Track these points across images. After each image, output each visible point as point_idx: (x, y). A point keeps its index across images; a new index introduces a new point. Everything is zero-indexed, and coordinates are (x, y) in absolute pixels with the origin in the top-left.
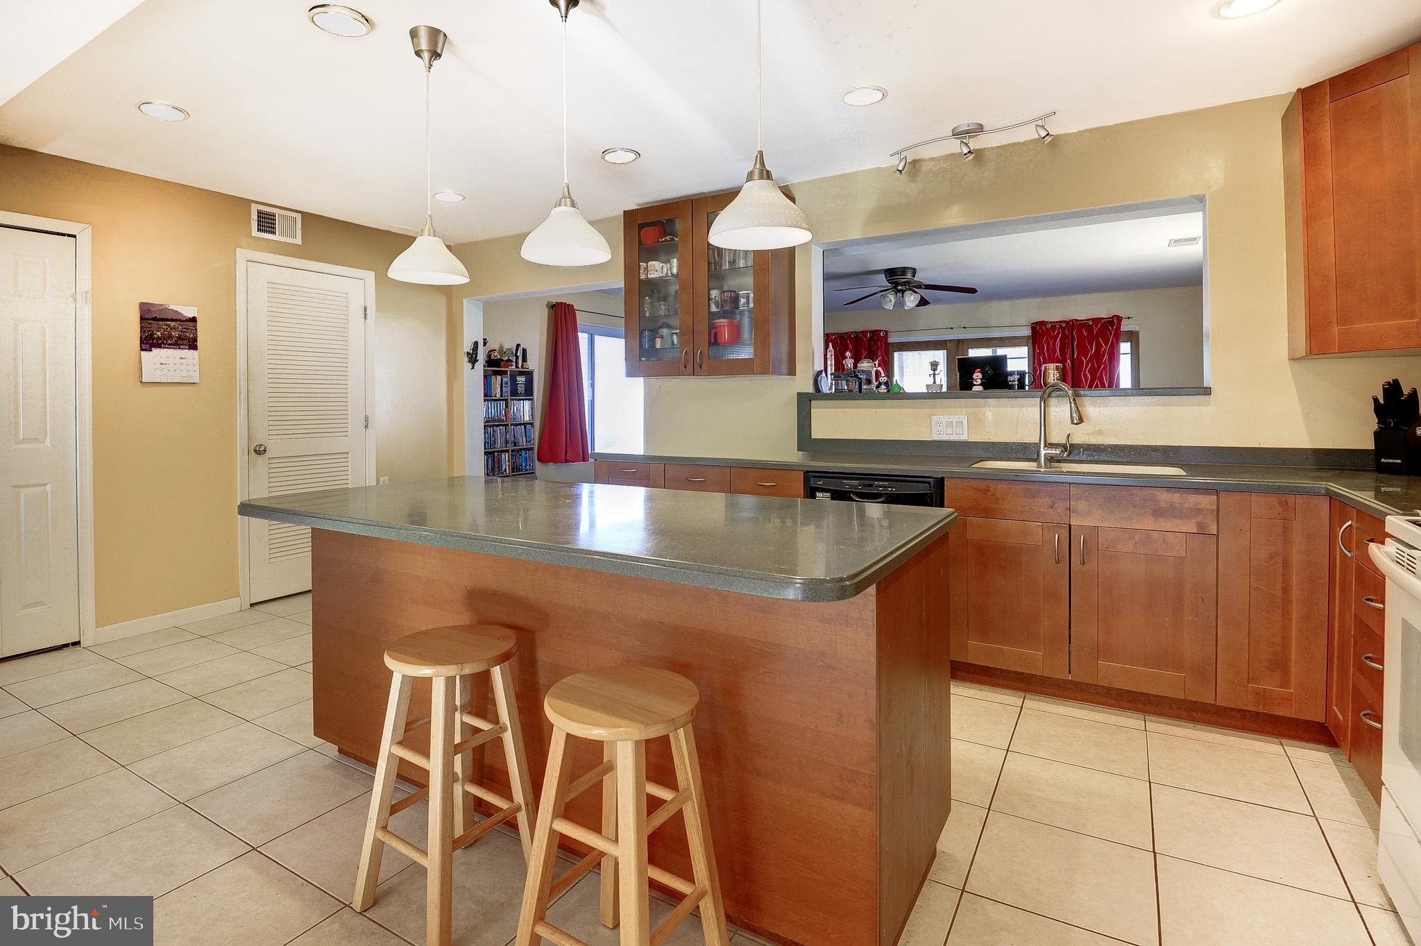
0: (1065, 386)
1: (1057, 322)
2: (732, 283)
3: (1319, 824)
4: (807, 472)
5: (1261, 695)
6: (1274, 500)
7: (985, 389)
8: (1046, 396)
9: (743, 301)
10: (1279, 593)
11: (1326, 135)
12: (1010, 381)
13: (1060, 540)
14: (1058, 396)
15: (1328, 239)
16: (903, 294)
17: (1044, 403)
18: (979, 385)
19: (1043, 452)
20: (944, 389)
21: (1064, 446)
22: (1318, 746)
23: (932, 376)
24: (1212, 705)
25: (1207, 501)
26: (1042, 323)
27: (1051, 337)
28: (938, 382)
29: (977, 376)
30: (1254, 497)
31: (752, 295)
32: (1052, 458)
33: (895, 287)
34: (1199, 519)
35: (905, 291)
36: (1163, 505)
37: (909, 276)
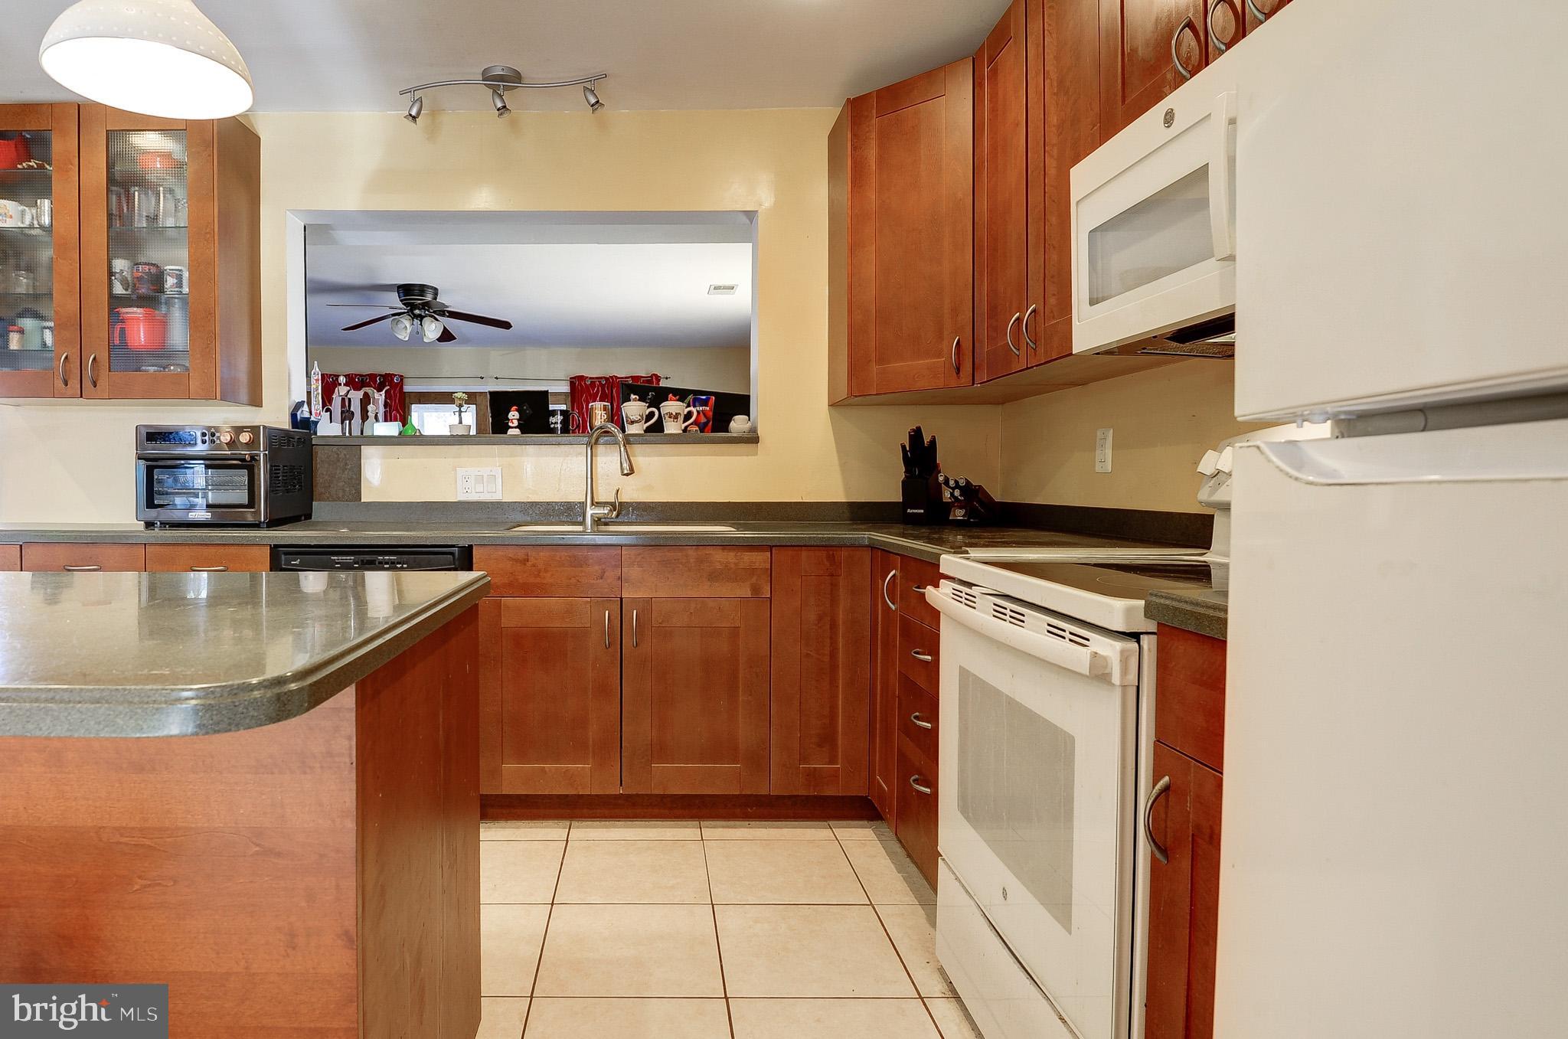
0: (615, 428)
1: (597, 378)
2: (155, 254)
3: (876, 912)
4: (276, 546)
5: (812, 776)
6: (823, 554)
7: (522, 433)
8: (593, 441)
9: (170, 281)
10: (826, 659)
11: (872, 153)
12: (552, 423)
13: (612, 617)
14: (605, 444)
15: (870, 270)
16: (421, 321)
17: (591, 449)
18: (515, 427)
19: (589, 512)
20: (473, 432)
21: (613, 505)
22: (861, 823)
23: (457, 414)
24: (765, 796)
25: (761, 559)
26: (581, 378)
27: (590, 395)
28: (465, 422)
29: (514, 415)
30: (804, 554)
31: (186, 275)
32: (599, 519)
33: (412, 310)
34: (754, 580)
35: (425, 317)
36: (718, 566)
37: (429, 297)
